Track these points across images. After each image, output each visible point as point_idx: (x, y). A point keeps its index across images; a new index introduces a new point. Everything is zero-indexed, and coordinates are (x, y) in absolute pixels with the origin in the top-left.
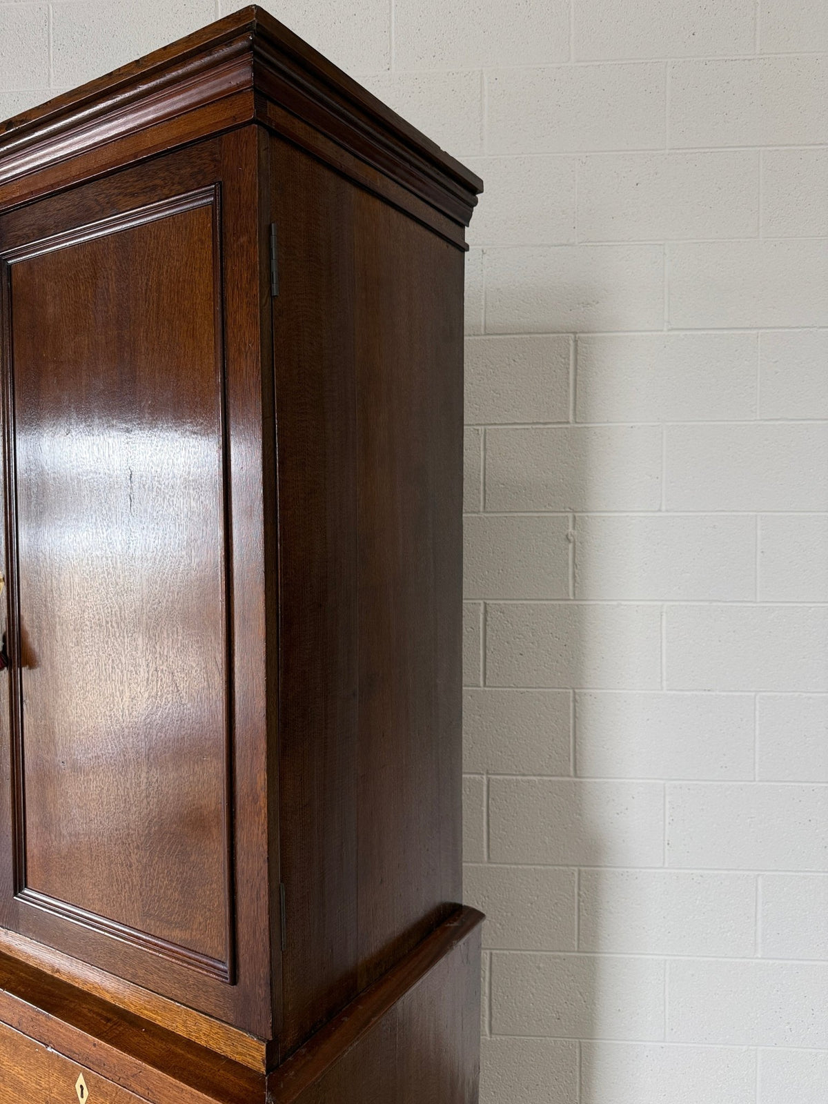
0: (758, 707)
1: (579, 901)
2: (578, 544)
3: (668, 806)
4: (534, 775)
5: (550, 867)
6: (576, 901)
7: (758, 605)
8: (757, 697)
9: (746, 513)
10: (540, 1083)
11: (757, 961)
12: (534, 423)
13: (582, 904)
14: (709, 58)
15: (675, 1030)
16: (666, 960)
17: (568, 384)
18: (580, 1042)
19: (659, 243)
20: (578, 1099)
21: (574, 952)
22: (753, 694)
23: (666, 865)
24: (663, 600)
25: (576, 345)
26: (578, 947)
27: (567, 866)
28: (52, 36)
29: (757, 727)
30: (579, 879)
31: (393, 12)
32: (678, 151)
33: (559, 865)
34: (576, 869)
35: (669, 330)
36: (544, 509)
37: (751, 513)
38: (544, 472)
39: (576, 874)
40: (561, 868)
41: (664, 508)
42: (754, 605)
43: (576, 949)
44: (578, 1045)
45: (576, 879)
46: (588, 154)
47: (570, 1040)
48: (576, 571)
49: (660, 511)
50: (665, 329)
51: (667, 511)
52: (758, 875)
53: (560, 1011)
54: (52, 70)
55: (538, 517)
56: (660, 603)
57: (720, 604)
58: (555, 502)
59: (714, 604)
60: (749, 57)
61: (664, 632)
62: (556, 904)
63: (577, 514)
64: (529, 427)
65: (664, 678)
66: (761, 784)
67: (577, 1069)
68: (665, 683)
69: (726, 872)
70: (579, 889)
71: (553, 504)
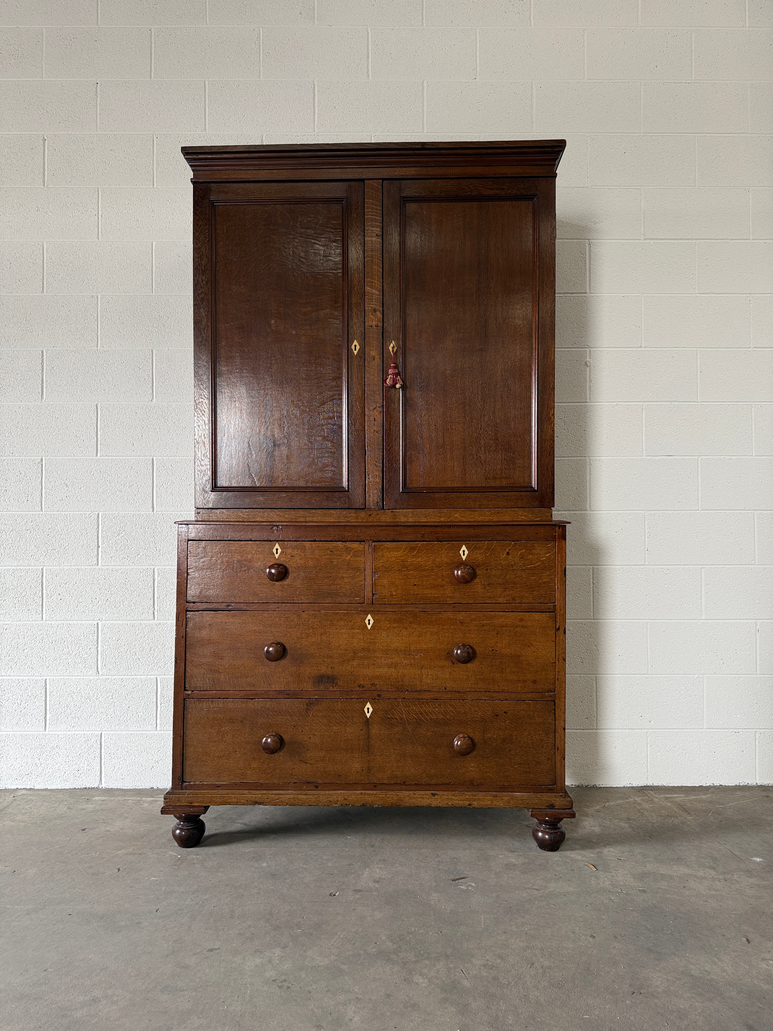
0: (699, 465)
1: (593, 587)
2: (592, 367)
3: (647, 527)
4: (565, 511)
5: (575, 567)
6: (591, 587)
7: (699, 404)
8: (699, 459)
9: (691, 349)
10: (571, 704)
11: (702, 621)
12: (565, 293)
13: (595, 589)
14: (665, 81)
15: (654, 666)
16: (648, 623)
17: (586, 269)
18: (596, 677)
19: (638, 188)
20: (595, 713)
21: (591, 619)
22: (697, 457)
23: (647, 563)
24: (643, 402)
25: (590, 247)
26: (593, 616)
27: (585, 565)
28: (261, 48)
29: (699, 477)
30: (593, 574)
31: (478, 45)
32: (648, 134)
33: (581, 565)
34: (591, 567)
35: (645, 239)
36: (571, 346)
37: (694, 349)
38: (572, 323)
39: (591, 570)
40: (582, 567)
41: (643, 346)
42: (697, 404)
43: (592, 618)
44: (594, 678)
45: (591, 574)
46: (595, 134)
47: (590, 675)
48: (591, 384)
49: (641, 347)
50: (642, 239)
51: (645, 347)
52: (702, 568)
53: (583, 657)
54: (261, 68)
55: (568, 351)
56: (642, 403)
57: (676, 403)
58: (578, 342)
59: (673, 403)
60: (689, 82)
61: (644, 421)
62: (579, 589)
63: (591, 349)
64: (563, 295)
65: (644, 449)
66: (702, 512)
67: (595, 694)
68: (644, 452)
69: (683, 566)
70: (593, 580)
71: (577, 343)
